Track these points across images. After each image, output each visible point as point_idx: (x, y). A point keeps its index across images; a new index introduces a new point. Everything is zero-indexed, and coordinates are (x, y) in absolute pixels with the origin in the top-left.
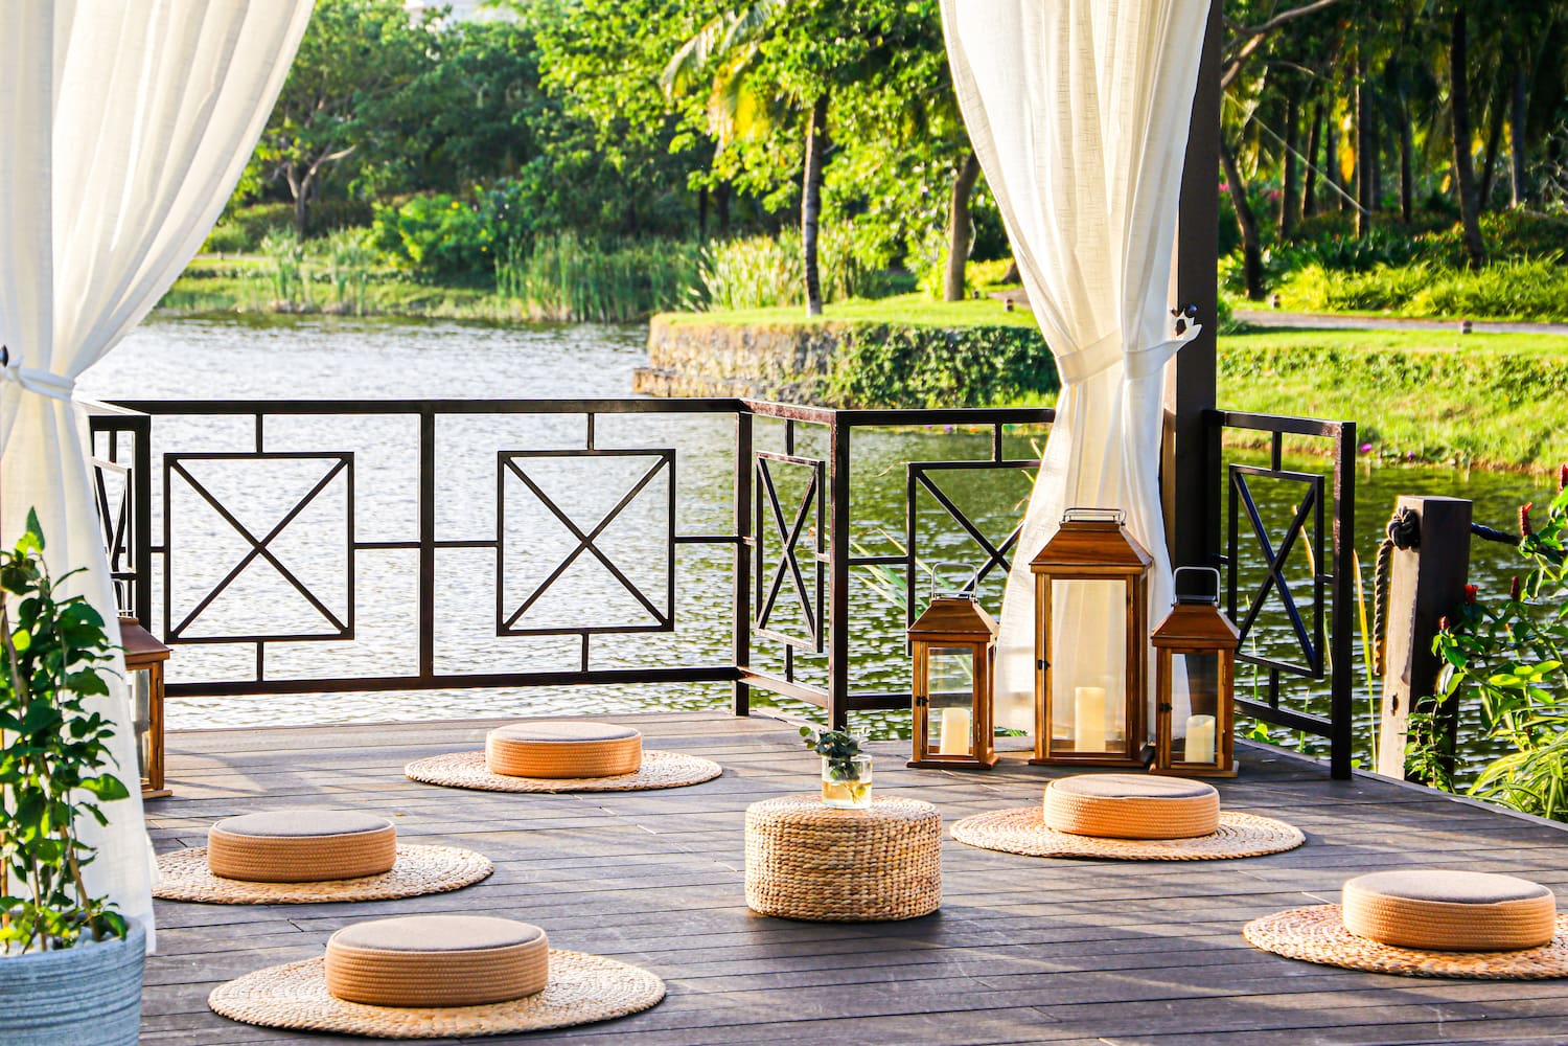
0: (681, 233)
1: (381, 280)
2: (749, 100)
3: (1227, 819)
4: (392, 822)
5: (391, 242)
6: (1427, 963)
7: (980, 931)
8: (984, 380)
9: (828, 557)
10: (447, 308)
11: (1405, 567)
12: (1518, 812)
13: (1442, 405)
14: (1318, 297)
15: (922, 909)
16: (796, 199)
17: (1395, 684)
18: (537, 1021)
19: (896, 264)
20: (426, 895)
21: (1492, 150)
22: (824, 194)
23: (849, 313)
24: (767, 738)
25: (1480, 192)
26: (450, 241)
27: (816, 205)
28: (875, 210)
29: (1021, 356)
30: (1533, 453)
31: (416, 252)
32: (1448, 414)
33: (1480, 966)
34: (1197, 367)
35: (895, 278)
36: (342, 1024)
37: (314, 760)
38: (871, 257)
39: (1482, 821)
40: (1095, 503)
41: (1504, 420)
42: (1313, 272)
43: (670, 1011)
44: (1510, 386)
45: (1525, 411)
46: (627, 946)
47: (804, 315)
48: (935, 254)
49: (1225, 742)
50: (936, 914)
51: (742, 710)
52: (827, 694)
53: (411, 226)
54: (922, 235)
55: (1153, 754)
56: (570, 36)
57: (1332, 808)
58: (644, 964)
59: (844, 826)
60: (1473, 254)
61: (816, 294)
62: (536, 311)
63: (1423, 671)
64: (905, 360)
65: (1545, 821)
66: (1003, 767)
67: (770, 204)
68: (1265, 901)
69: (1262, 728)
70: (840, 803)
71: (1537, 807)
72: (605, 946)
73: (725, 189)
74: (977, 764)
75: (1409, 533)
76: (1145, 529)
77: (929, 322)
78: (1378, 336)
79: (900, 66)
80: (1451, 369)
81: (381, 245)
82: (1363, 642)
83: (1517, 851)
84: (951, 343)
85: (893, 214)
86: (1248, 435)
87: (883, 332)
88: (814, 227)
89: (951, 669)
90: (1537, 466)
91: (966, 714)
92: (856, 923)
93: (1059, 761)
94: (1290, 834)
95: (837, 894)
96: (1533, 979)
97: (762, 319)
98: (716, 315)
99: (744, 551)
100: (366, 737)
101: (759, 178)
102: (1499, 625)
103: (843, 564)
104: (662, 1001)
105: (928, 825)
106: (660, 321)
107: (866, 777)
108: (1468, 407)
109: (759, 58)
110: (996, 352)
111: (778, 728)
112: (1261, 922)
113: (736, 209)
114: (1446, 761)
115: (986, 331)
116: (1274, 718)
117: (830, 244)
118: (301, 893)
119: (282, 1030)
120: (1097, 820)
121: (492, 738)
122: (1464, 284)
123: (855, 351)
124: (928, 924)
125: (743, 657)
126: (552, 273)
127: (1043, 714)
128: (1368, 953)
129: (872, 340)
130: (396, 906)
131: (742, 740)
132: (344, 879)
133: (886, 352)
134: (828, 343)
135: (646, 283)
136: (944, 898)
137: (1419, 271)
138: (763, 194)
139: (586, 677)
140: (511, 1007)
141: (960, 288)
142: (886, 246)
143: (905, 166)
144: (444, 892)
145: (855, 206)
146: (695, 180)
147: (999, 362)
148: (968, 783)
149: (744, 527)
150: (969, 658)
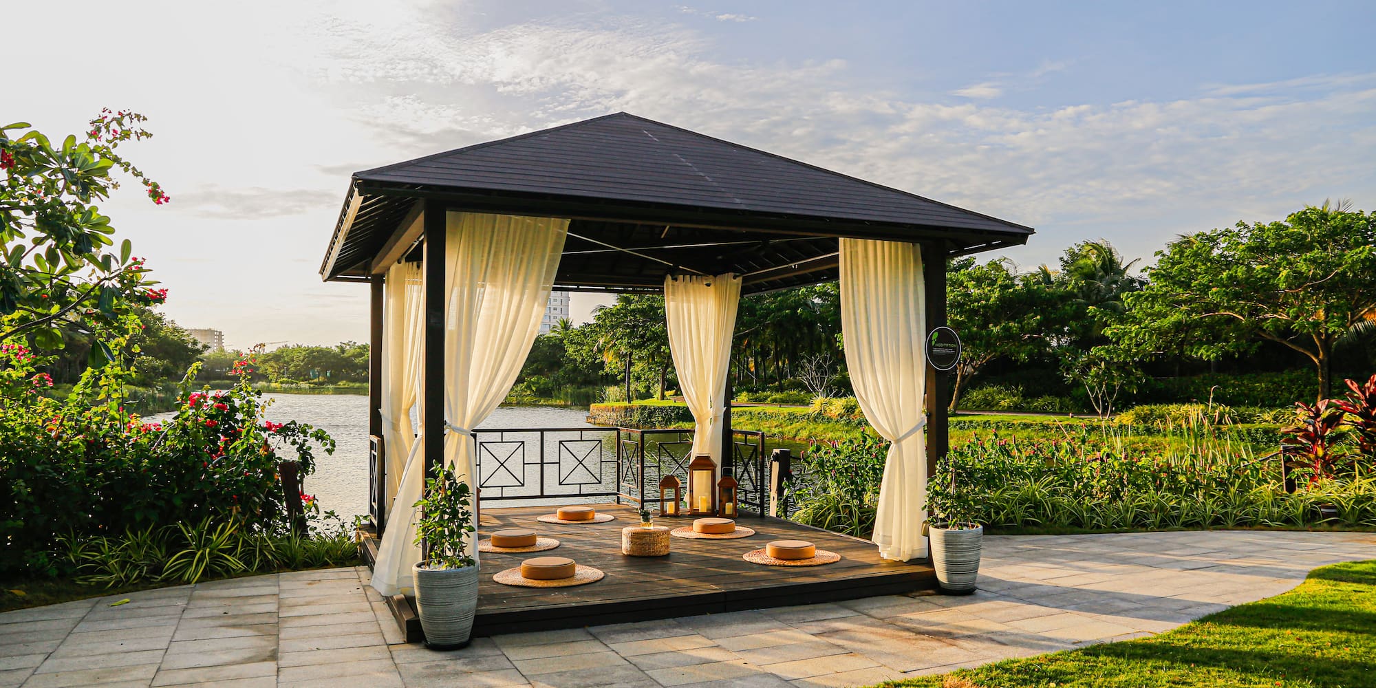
0: (597, 385)
1: (526, 396)
2: (611, 353)
3: (737, 528)
4: (535, 532)
5: (529, 387)
6: (787, 563)
7: (680, 558)
8: (669, 419)
9: (639, 466)
10: (542, 402)
11: (776, 465)
12: (803, 524)
13: (775, 424)
14: (746, 399)
15: (665, 553)
16: (624, 377)
17: (774, 494)
18: (573, 584)
19: (648, 391)
20: (544, 551)
21: (784, 364)
22: (631, 375)
23: (637, 403)
24: (625, 510)
25: (782, 375)
26: (542, 387)
27: (629, 378)
28: (643, 379)
29: (678, 413)
30: (796, 435)
31: (534, 389)
32: (776, 426)
33: (798, 563)
34: (727, 416)
35: (647, 395)
36: (525, 584)
37: (515, 516)
38: (642, 390)
39: (793, 526)
40: (705, 453)
41: (789, 427)
42: (745, 393)
43: (607, 580)
44: (790, 419)
45: (794, 425)
46: (594, 564)
47: (626, 404)
48: (657, 389)
49: (735, 508)
50: (669, 554)
51: (618, 502)
52: (639, 498)
53: (534, 383)
54: (654, 384)
55: (718, 512)
56: (572, 340)
57: (761, 525)
58: (598, 569)
59: (646, 533)
60: (781, 389)
61: (630, 399)
62: (563, 403)
63: (780, 491)
64: (651, 414)
65: (810, 526)
66: (683, 516)
67: (619, 378)
68: (747, 549)
69: (743, 505)
70: (645, 528)
71: (807, 523)
72: (589, 564)
73: (607, 374)
74: (676, 516)
75: (777, 458)
76: (717, 459)
77: (656, 405)
78: (760, 408)
79: (648, 346)
80: (777, 415)
81: (526, 387)
82: (767, 481)
83: (804, 534)
84: (661, 409)
85: (647, 380)
86: (740, 436)
87: (646, 407)
88: (629, 383)
89: (669, 493)
90: (797, 438)
91: (673, 503)
92: (649, 557)
93: (696, 515)
94: (751, 531)
95: (645, 550)
96: (811, 566)
97: (616, 404)
98: (606, 404)
99: (618, 464)
100: (528, 510)
101: (616, 372)
102: (797, 479)
103: (643, 468)
104: (603, 578)
105: (667, 532)
106: (592, 405)
107: (651, 521)
108: (781, 424)
109: (615, 345)
110: (672, 412)
111: (627, 507)
112: (747, 554)
113: (610, 378)
114: (785, 511)
115: (670, 407)
116: (746, 502)
117: (633, 387)
118: (514, 550)
119: (511, 586)
120: (705, 529)
121: (559, 510)
122: (778, 396)
123: (639, 412)
124: (667, 556)
125: (618, 490)
126: (566, 394)
127: (691, 504)
128: (773, 561)
129: (643, 409)
130: (536, 554)
131: (619, 510)
132: (524, 547)
133: (646, 412)
134: (632, 410)
135: (589, 396)
136: (671, 550)
137: (769, 393)
138: (617, 375)
139: (580, 495)
140: (566, 580)
141: (663, 397)
142: (645, 387)
143: (650, 369)
144: (548, 550)
145: (638, 378)
146: (600, 373)
147: (673, 414)
148: (673, 521)
149: (618, 459)
150: (674, 490)
